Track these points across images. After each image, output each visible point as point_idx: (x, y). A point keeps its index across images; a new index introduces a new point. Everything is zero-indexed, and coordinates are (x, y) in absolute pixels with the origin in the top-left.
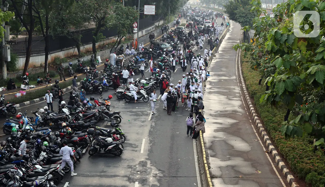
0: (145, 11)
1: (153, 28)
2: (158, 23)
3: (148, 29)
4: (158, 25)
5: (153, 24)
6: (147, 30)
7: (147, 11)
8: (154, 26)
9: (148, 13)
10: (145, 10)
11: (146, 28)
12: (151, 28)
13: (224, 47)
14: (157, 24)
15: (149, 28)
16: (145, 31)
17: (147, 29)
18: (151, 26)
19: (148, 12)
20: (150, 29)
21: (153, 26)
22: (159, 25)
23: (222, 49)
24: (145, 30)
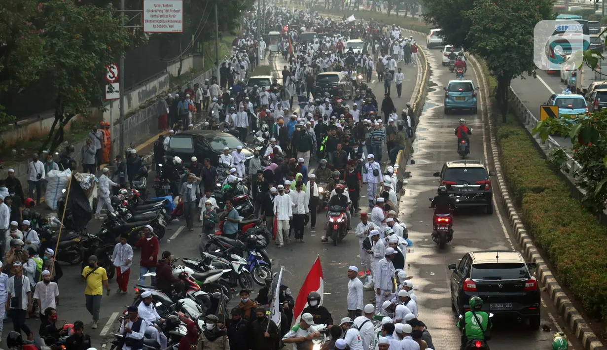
0: (148, 21)
1: (162, 85)
2: (178, 65)
3: (148, 86)
4: (175, 74)
5: (160, 69)
6: (143, 91)
7: (153, 21)
8: (166, 76)
9: (159, 26)
10: (147, 16)
11: (141, 85)
12: (155, 83)
13: (432, 144)
14: (173, 69)
15: (150, 86)
16: (139, 93)
17: (144, 88)
18: (156, 77)
19: (156, 24)
20: (154, 88)
21: (162, 79)
22: (182, 73)
23: (425, 150)
24: (140, 90)
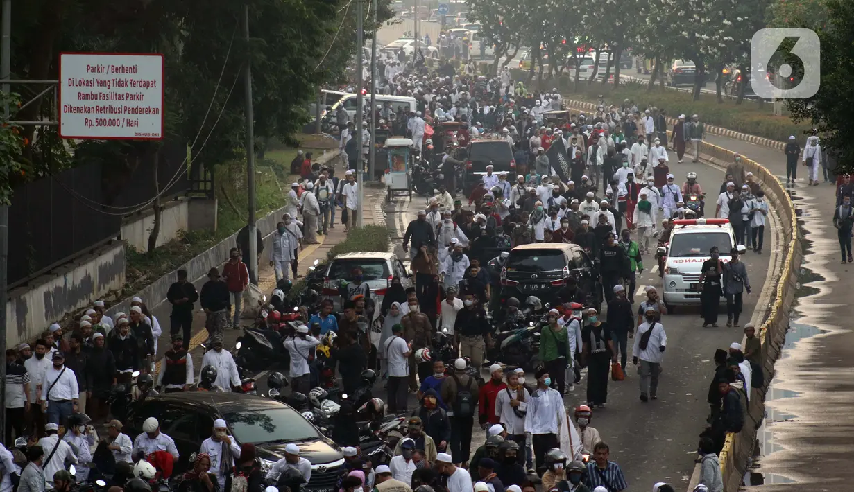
0: (71, 109)
1: (106, 273)
2: (149, 222)
3: (70, 277)
4: (142, 245)
5: (106, 233)
6: (58, 289)
7: (84, 110)
8: (117, 250)
9: (101, 123)
10: (68, 96)
11: (51, 274)
12: (90, 269)
13: (807, 433)
14: (137, 234)
15: (76, 276)
16: (47, 295)
17: (60, 282)
18: (93, 254)
19: (93, 117)
20: (87, 283)
21: (108, 258)
22: (158, 243)
23: (790, 449)
24: (43, 289)
